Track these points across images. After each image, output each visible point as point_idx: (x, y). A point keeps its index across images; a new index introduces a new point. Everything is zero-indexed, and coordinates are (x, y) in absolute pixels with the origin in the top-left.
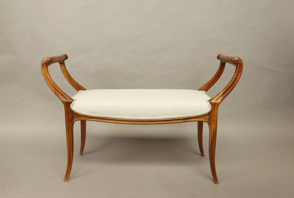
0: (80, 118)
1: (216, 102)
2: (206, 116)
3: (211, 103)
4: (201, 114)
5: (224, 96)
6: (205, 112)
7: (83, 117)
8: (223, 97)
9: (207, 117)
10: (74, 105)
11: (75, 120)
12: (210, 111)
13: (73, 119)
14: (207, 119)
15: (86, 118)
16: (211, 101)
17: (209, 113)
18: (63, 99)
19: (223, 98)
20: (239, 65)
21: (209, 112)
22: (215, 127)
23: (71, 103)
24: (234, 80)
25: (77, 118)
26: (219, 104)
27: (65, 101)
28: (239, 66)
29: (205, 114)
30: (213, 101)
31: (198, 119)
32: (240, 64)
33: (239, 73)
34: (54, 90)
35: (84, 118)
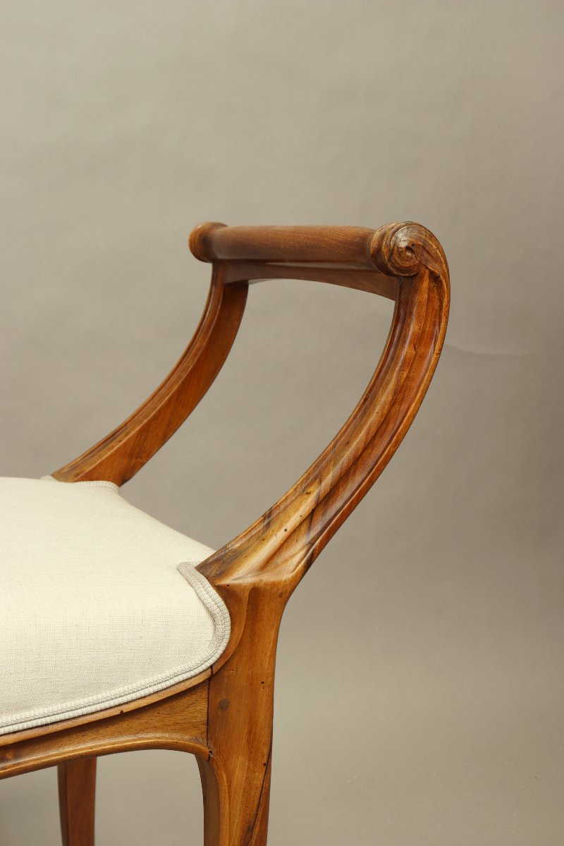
1: (267, 578)
2: (185, 701)
3: (227, 594)
4: (151, 690)
5: (317, 528)
6: (178, 668)
8: (313, 534)
9: (198, 709)
12: (217, 656)
14: (195, 726)
16: (223, 573)
17: (215, 677)
19: (311, 543)
20: (426, 284)
21: (215, 669)
22: (258, 782)
24: (393, 403)
26: (284, 594)
28: (430, 289)
29: (182, 688)
30: (243, 575)
31: (121, 734)
32: (432, 274)
33: (427, 347)
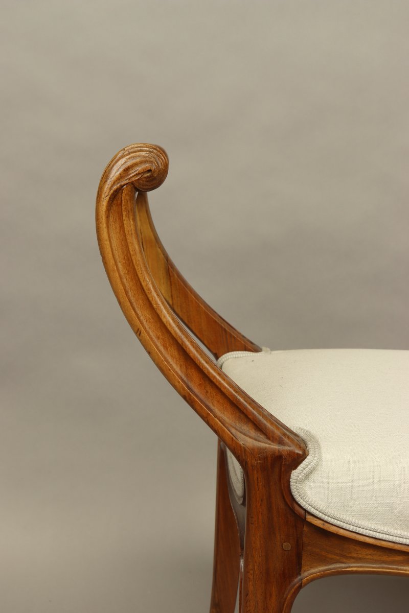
0: (347, 557)
7: (365, 552)
10: (314, 475)
11: (311, 571)
13: (294, 565)
15: (385, 558)
18: (239, 435)
23: (297, 460)
25: (324, 560)
27: (261, 451)
34: (177, 368)
35: (376, 562)
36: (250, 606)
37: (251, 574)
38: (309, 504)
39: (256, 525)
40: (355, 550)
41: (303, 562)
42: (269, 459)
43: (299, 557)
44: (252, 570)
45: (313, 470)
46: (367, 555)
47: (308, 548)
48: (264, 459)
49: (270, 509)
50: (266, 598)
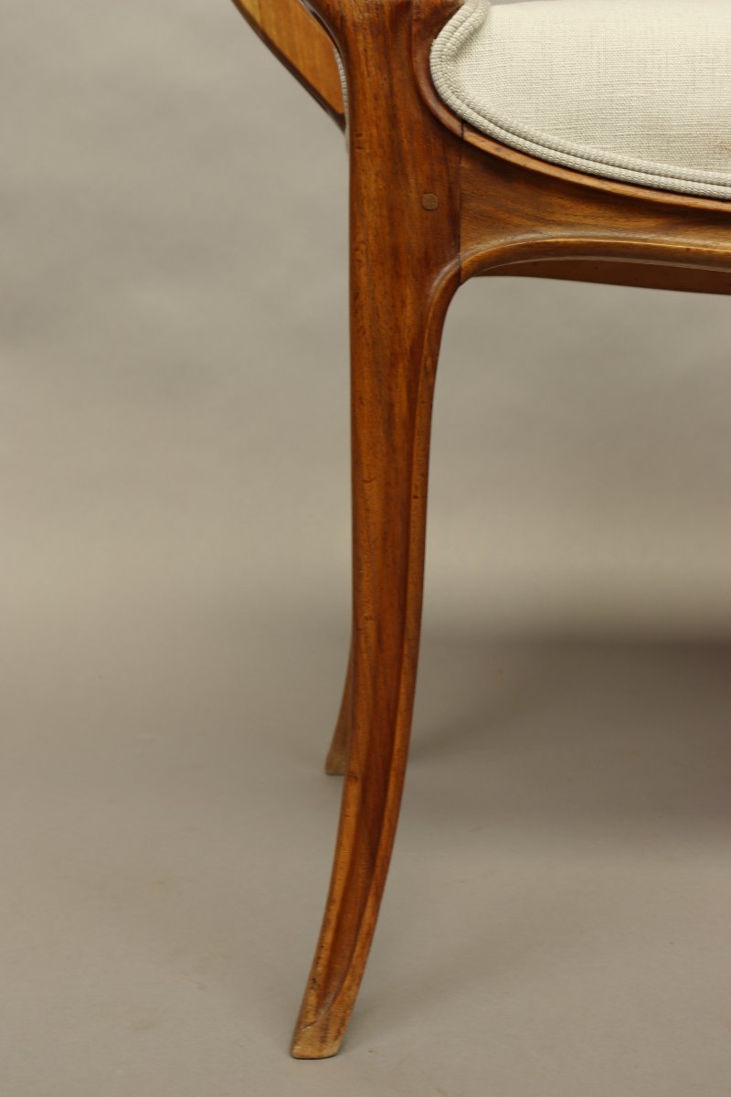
0: (546, 221)
7: (581, 211)
15: (621, 223)
23: (440, 12)
35: (603, 229)
36: (362, 317)
37: (362, 253)
38: (468, 105)
39: (368, 151)
40: (562, 207)
41: (463, 234)
42: (387, 9)
43: (455, 220)
44: (363, 242)
45: (474, 33)
46: (585, 217)
47: (472, 204)
48: (377, 9)
49: (393, 120)
50: (394, 306)
